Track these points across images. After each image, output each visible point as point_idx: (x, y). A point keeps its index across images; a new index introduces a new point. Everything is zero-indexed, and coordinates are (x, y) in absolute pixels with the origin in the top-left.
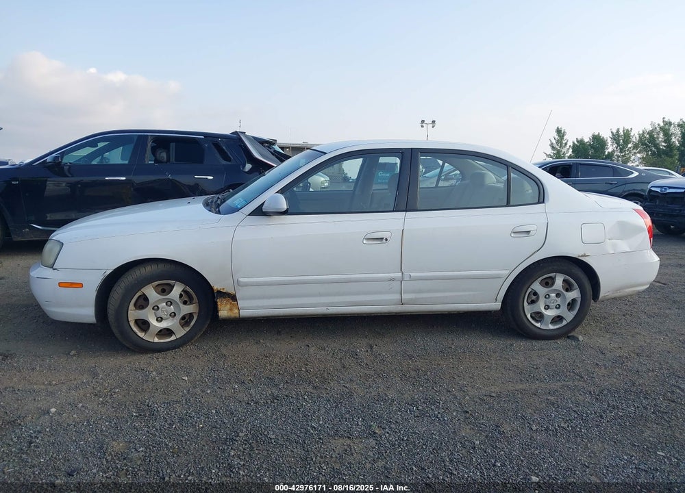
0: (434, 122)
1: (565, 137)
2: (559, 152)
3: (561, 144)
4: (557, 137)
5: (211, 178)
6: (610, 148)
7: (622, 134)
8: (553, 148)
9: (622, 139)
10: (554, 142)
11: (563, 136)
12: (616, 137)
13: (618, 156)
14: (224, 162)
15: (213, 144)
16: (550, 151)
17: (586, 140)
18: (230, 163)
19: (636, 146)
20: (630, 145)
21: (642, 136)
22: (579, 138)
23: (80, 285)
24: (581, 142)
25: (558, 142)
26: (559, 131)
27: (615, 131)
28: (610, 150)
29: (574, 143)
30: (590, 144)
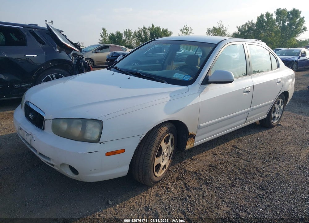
0: (52, 22)
1: (107, 32)
2: (105, 39)
3: (105, 35)
4: (103, 32)
5: (35, 56)
6: (124, 38)
7: (128, 32)
8: (102, 37)
9: (128, 34)
10: (102, 34)
11: (106, 32)
12: (126, 33)
13: (128, 42)
14: (41, 45)
15: (30, 32)
16: (101, 38)
17: (115, 34)
18: (45, 46)
19: (134, 37)
20: (132, 37)
21: (135, 33)
22: (112, 33)
23: (124, 151)
24: (112, 34)
25: (104, 34)
26: (104, 29)
27: (125, 30)
28: (124, 39)
29: (110, 35)
30: (116, 36)
